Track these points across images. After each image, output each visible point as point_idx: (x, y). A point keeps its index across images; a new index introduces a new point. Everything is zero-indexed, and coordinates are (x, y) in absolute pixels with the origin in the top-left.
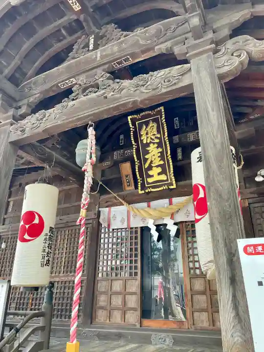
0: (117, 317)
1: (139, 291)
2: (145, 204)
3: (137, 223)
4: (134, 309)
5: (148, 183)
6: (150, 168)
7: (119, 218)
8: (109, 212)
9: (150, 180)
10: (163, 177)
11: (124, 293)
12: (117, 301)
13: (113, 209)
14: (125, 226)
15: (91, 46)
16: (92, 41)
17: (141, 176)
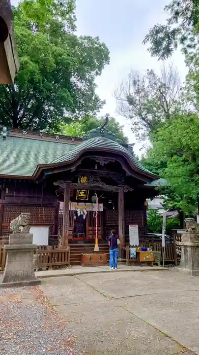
2: (77, 203)
6: (81, 191)
9: (80, 195)
10: (84, 195)
15: (96, 168)
16: (96, 166)
17: (78, 193)
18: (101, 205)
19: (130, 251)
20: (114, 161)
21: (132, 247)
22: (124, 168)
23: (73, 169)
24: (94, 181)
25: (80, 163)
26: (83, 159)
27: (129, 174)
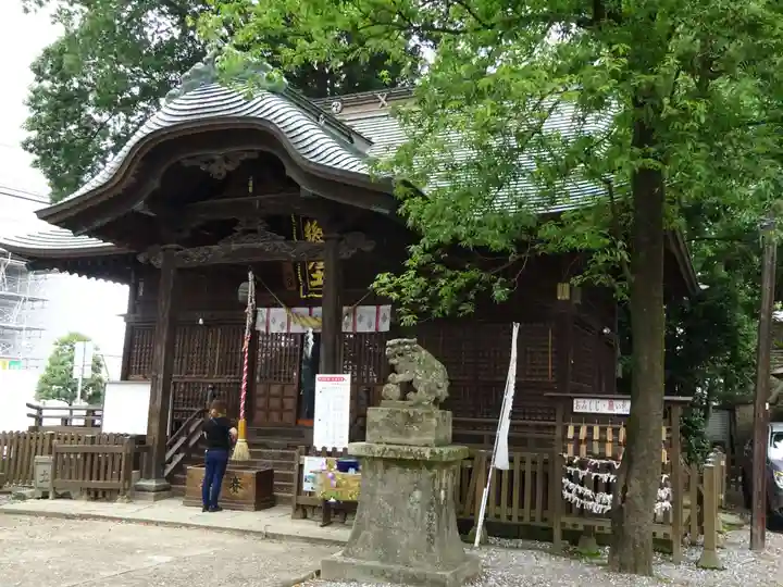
0: (275, 416)
1: (296, 396)
2: (306, 310)
3: (296, 329)
4: (290, 410)
5: (312, 287)
6: (314, 270)
7: (279, 322)
8: (268, 315)
9: (313, 283)
11: (281, 396)
12: (275, 403)
13: (273, 310)
14: (285, 331)
15: (251, 190)
16: (251, 183)
17: (304, 278)
19: (301, 466)
20: (255, 156)
21: (318, 454)
22: (290, 172)
23: (139, 206)
24: (246, 232)
25: (155, 184)
26: (163, 170)
27: (307, 190)
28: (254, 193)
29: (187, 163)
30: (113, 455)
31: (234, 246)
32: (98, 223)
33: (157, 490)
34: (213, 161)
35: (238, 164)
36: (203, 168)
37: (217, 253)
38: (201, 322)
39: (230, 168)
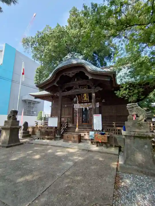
2: (83, 104)
3: (81, 107)
4: (81, 122)
5: (84, 100)
8: (76, 105)
10: (87, 99)
11: (79, 119)
14: (79, 108)
15: (76, 80)
16: (76, 79)
17: (83, 98)
18: (98, 103)
20: (79, 72)
21: (95, 131)
22: (87, 74)
23: (55, 84)
24: (75, 88)
25: (58, 79)
26: (60, 77)
27: (90, 77)
28: (77, 81)
29: (64, 75)
30: (52, 131)
31: (73, 91)
32: (47, 88)
33: (60, 137)
34: (70, 74)
35: (75, 74)
36: (68, 75)
37: (70, 93)
38: (66, 106)
39: (74, 75)
